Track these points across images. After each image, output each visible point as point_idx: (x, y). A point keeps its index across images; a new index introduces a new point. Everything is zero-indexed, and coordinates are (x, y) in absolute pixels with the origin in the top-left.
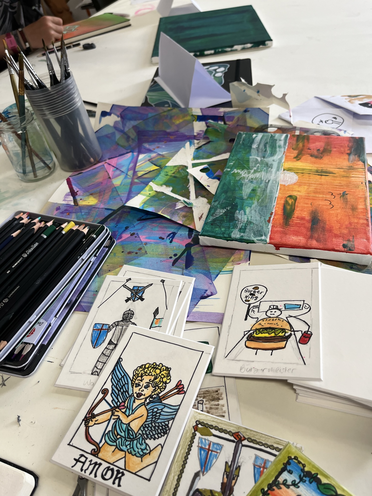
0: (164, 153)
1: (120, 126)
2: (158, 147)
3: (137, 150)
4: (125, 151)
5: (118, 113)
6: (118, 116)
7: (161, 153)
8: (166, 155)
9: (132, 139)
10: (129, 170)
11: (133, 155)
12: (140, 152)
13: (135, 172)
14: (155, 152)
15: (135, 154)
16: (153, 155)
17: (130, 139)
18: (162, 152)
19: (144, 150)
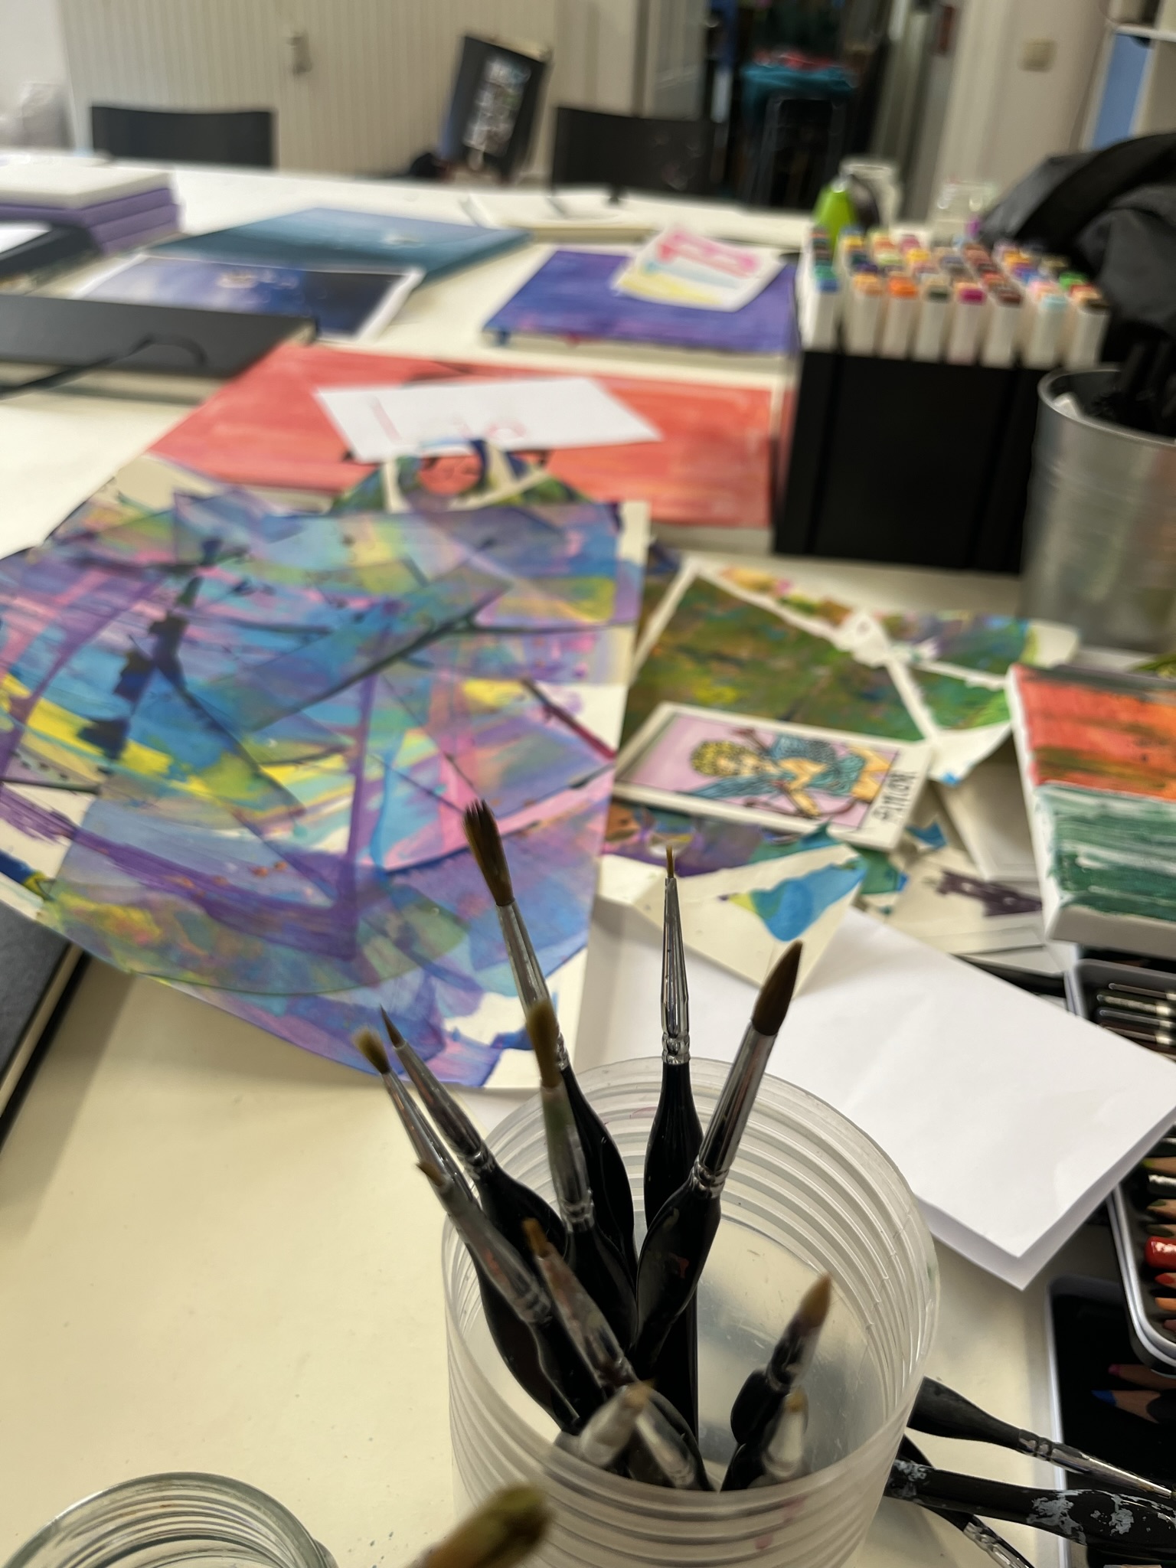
0: (233, 834)
1: (444, 994)
2: (257, 872)
3: (359, 876)
4: (417, 881)
5: (452, 1049)
6: (456, 1036)
7: (248, 835)
8: (227, 817)
9: (384, 934)
10: (382, 785)
11: (375, 855)
12: (344, 864)
13: (356, 769)
14: (272, 846)
15: (364, 860)
16: (280, 834)
17: (394, 934)
18: (239, 842)
19: (326, 872)
